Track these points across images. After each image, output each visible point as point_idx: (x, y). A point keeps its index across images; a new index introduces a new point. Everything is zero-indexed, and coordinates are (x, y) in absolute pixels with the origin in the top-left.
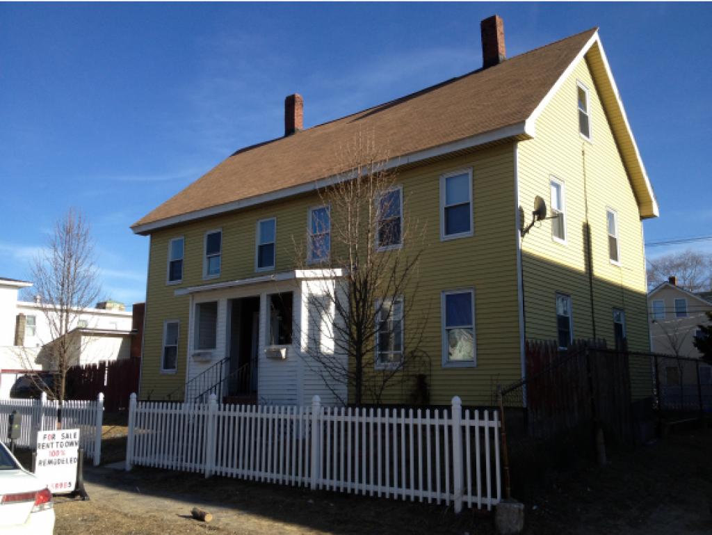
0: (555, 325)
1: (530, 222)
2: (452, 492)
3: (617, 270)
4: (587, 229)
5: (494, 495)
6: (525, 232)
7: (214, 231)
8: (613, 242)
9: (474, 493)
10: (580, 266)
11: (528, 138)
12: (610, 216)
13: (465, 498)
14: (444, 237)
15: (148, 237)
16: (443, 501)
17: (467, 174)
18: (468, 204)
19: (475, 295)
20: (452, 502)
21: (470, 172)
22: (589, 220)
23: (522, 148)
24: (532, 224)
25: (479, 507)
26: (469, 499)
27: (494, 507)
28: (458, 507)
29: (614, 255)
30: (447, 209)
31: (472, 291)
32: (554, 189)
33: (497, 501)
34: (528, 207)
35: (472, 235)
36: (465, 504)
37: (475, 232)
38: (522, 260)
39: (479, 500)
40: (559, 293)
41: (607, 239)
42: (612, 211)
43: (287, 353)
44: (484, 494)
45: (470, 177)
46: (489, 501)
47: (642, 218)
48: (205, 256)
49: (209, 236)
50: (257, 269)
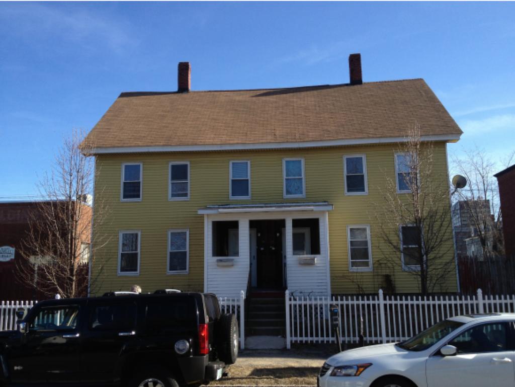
6: (452, 194)
7: (179, 163)
14: (398, 191)
24: (456, 190)
30: (398, 174)
37: (421, 190)
43: (316, 260)
48: (170, 181)
49: (173, 167)
50: (232, 198)
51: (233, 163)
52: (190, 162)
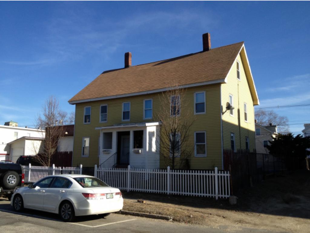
0: (230, 143)
1: (225, 111)
2: (215, 194)
3: (247, 124)
4: (239, 111)
5: (228, 194)
6: (223, 113)
7: (104, 105)
8: (246, 114)
9: (222, 194)
10: (237, 124)
11: (225, 83)
12: (245, 105)
13: (219, 195)
14: (195, 113)
15: (75, 106)
16: (212, 197)
17: (204, 93)
18: (204, 103)
19: (206, 133)
20: (215, 197)
21: (205, 92)
22: (240, 107)
23: (223, 86)
24: (226, 111)
25: (223, 198)
26: (220, 196)
27: (228, 198)
28: (217, 198)
29: (246, 119)
30: (196, 104)
31: (205, 132)
32: (230, 98)
33: (229, 196)
34: (224, 105)
35: (205, 114)
36: (219, 197)
37: (206, 113)
38: (222, 123)
39: (223, 196)
40: (231, 133)
41: (244, 114)
42: (245, 104)
43: (141, 151)
44: (225, 194)
45: (205, 94)
46: (226, 196)
47: (254, 105)
48: (100, 114)
49: (102, 107)
50: (123, 120)
51: (124, 104)
52: (108, 104)
